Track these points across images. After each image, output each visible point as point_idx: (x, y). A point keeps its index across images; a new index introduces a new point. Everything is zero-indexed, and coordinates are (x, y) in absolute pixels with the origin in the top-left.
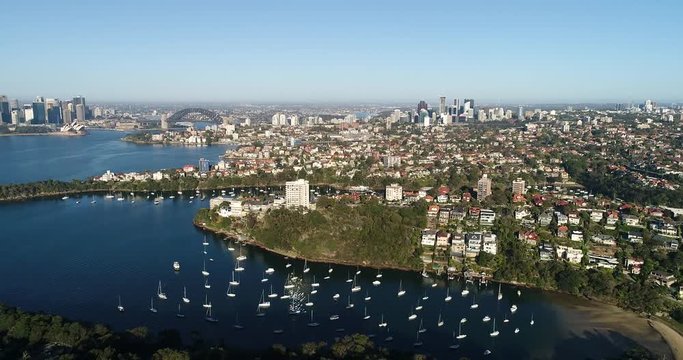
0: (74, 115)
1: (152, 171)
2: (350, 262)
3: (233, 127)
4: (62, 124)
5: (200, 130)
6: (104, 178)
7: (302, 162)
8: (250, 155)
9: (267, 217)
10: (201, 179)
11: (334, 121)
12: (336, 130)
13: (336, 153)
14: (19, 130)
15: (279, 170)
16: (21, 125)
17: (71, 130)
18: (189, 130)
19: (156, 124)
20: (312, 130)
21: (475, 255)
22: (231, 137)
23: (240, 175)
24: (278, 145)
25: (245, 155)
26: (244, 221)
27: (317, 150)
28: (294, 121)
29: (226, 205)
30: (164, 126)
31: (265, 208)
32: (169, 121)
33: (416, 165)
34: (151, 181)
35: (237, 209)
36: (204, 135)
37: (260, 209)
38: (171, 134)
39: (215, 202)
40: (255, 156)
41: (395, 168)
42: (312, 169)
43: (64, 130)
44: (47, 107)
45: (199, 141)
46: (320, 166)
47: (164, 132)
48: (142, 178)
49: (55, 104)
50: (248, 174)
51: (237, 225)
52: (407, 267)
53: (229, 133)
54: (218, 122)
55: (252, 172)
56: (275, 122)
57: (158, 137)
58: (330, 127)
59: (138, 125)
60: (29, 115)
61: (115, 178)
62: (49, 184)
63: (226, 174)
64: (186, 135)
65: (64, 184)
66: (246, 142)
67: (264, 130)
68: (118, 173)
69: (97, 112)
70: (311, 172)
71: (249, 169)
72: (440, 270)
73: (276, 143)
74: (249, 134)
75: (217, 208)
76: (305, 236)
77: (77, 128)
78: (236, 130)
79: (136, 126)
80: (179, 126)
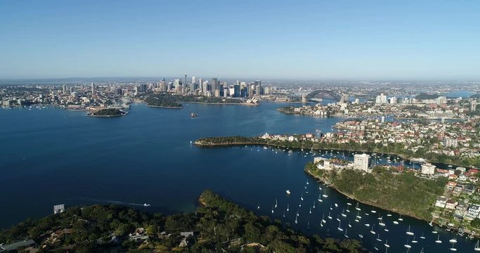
0: (254, 92)
1: (288, 136)
2: (385, 208)
3: (345, 105)
4: (248, 97)
6: (264, 137)
7: (382, 137)
8: (351, 127)
9: (342, 173)
10: (315, 143)
11: (427, 101)
12: (425, 109)
13: (409, 133)
14: (227, 100)
15: (365, 142)
16: (228, 98)
17: (252, 102)
18: (317, 105)
19: (299, 99)
20: (405, 109)
21: (472, 219)
22: (343, 112)
23: (339, 142)
24: (372, 121)
25: (348, 126)
26: (330, 173)
27: (400, 126)
28: (393, 100)
29: (322, 162)
30: (304, 100)
31: (342, 167)
32: (306, 98)
33: (471, 147)
34: (287, 141)
35: (327, 166)
36: (326, 109)
37: (339, 168)
38: (306, 108)
39: (317, 160)
40: (355, 128)
41: (452, 148)
42: (388, 142)
43: (249, 102)
44: (242, 88)
45: (322, 113)
46: (393, 141)
48: (283, 139)
49: (245, 86)
50: (344, 142)
51: (325, 175)
52: (420, 217)
53: (342, 108)
54: (337, 99)
55: (347, 141)
56: (378, 101)
57: (297, 110)
58: (421, 106)
59: (289, 99)
60: (232, 92)
61: (269, 137)
62: (239, 138)
63: (330, 141)
64: (315, 109)
65: (245, 138)
66: (353, 115)
67: (367, 107)
68: (271, 135)
69: (267, 91)
70: (386, 145)
71: (345, 139)
72: (443, 224)
74: (357, 110)
75: (317, 163)
76: (361, 188)
77: (255, 101)
78: (347, 108)
79: (287, 100)
80: (312, 101)
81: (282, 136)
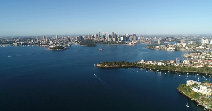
0: (133, 39)
1: (157, 62)
3: (185, 44)
4: (129, 41)
5: (172, 45)
6: (141, 62)
8: (196, 56)
10: (177, 67)
14: (119, 43)
16: (120, 41)
17: (132, 43)
18: (168, 45)
19: (156, 42)
22: (185, 48)
23: (195, 67)
24: (209, 53)
25: (193, 56)
30: (159, 43)
32: (161, 41)
34: (157, 65)
35: (203, 90)
36: (174, 47)
38: (162, 46)
40: (198, 57)
43: (130, 43)
44: (126, 37)
45: (172, 49)
47: (159, 45)
48: (154, 64)
49: (128, 36)
50: (199, 67)
53: (184, 46)
54: (179, 42)
55: (201, 66)
56: (203, 42)
57: (157, 47)
59: (151, 42)
60: (122, 39)
61: (145, 62)
63: (189, 66)
65: (129, 63)
66: (191, 50)
67: (198, 45)
69: (139, 38)
71: (199, 64)
73: (208, 52)
74: (192, 47)
77: (133, 43)
78: (187, 45)
79: (150, 43)
80: (163, 43)
81: (153, 61)
